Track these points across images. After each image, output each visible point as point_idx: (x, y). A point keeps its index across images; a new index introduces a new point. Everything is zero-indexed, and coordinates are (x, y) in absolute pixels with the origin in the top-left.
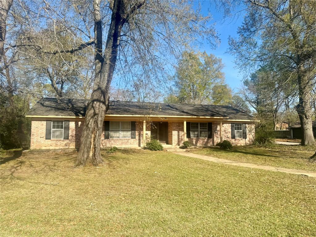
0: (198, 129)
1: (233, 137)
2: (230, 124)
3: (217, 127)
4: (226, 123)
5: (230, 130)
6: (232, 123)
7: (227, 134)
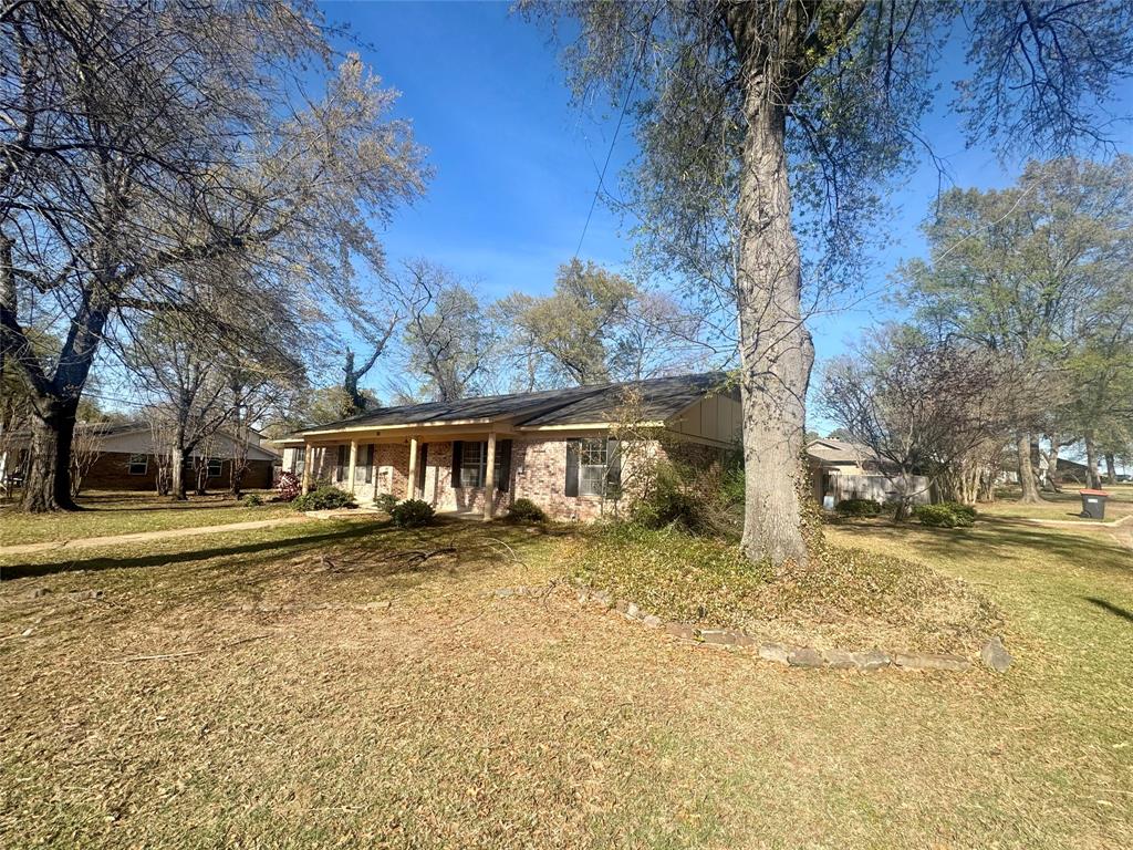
0: (479, 461)
1: (572, 491)
2: (565, 443)
3: (525, 454)
4: (553, 440)
5: (563, 464)
6: (573, 438)
7: (553, 479)
